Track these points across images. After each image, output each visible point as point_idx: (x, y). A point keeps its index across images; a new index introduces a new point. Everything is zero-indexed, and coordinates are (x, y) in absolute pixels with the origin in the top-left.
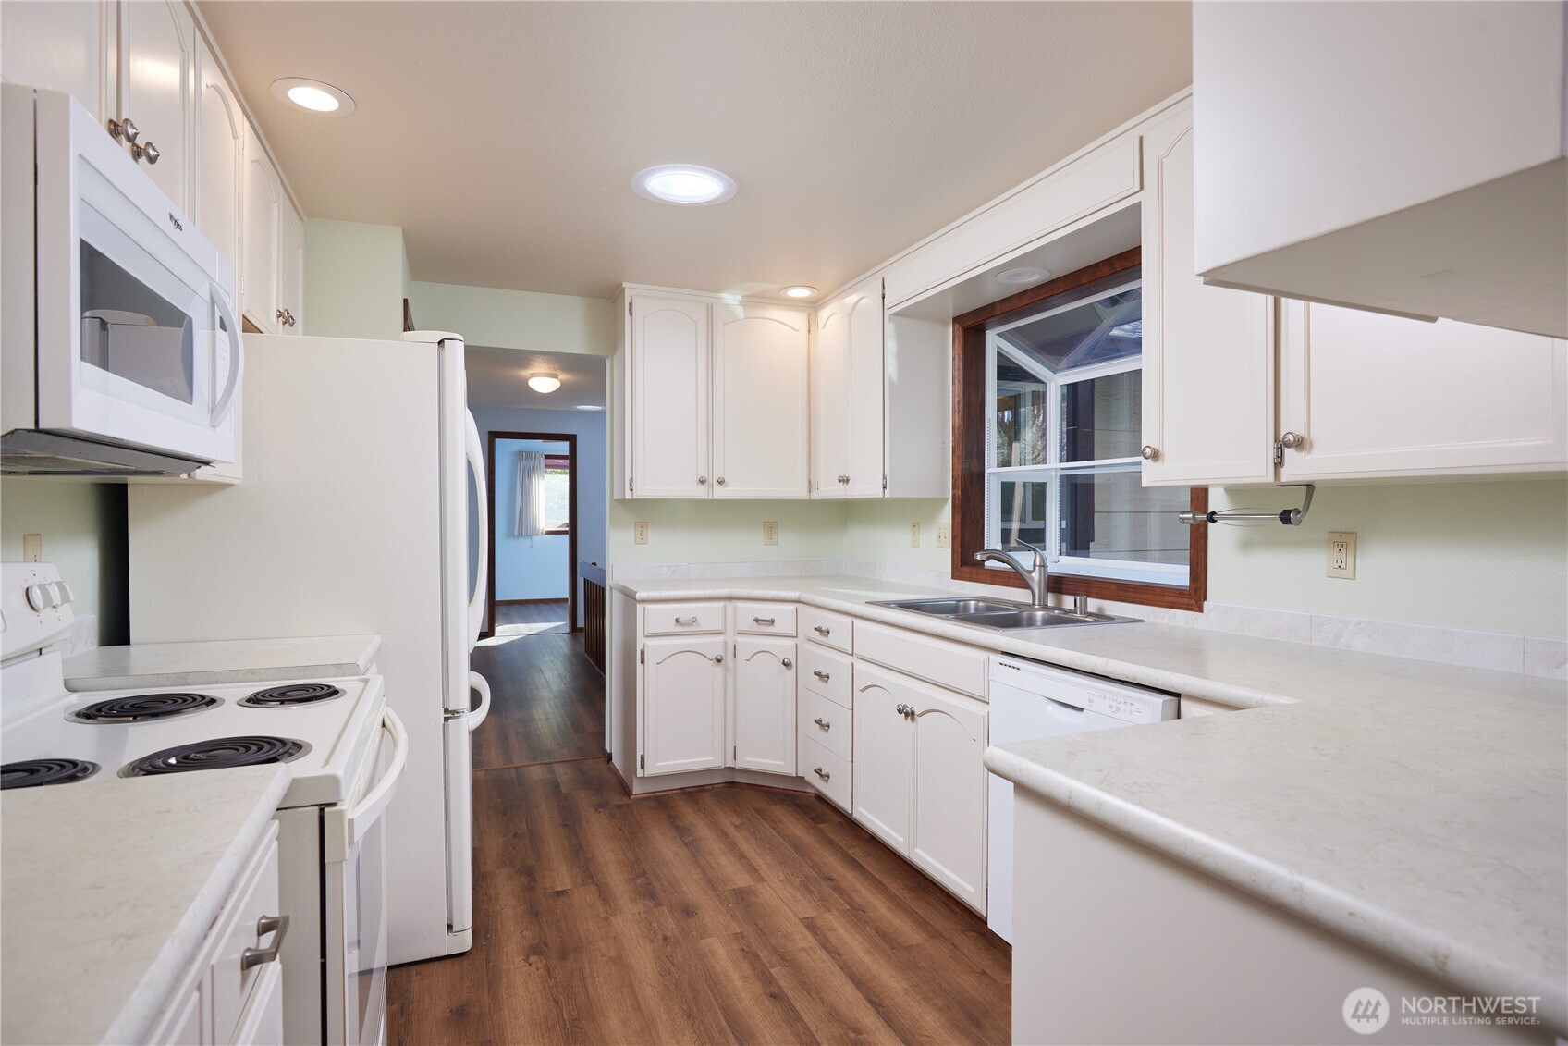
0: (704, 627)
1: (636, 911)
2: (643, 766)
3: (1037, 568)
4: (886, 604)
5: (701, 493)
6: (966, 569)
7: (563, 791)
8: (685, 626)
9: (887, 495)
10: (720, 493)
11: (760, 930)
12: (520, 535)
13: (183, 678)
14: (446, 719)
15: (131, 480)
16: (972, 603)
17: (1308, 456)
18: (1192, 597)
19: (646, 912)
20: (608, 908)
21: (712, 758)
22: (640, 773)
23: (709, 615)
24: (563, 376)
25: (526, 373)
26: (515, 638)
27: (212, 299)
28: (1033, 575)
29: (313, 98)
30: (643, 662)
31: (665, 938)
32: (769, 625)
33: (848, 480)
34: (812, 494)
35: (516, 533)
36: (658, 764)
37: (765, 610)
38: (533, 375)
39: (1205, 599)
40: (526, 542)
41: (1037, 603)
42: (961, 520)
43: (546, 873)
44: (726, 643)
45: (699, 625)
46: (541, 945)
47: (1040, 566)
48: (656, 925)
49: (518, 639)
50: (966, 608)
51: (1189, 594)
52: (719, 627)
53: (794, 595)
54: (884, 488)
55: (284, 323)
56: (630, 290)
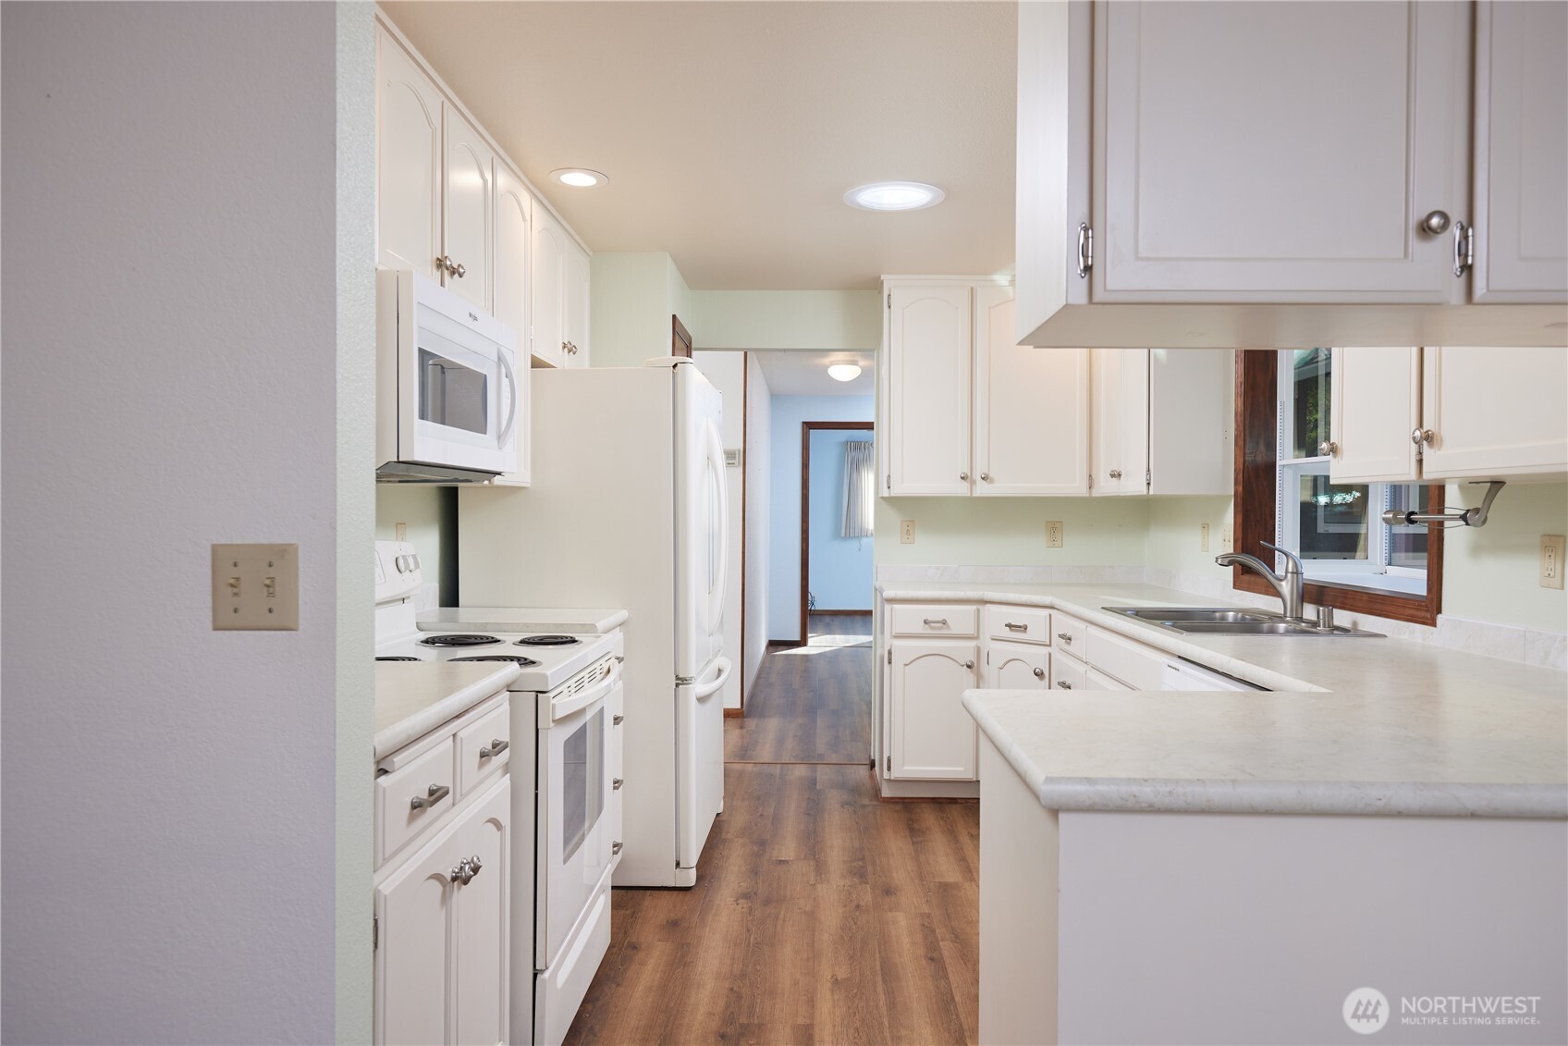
0: (955, 630)
1: (842, 884)
2: (889, 768)
3: (1289, 575)
4: (1122, 612)
5: (962, 489)
6: (1246, 577)
7: (818, 788)
8: (937, 629)
9: (1151, 493)
10: (982, 490)
11: (948, 915)
12: (848, 537)
13: (484, 626)
14: (677, 685)
15: (460, 485)
16: (1231, 614)
17: (1439, 453)
18: (1425, 609)
19: (850, 886)
20: (819, 878)
21: (961, 769)
22: (886, 775)
23: (960, 618)
24: (862, 363)
25: (826, 361)
26: (828, 649)
27: (499, 358)
28: (1284, 583)
29: (578, 180)
30: (890, 663)
31: (858, 906)
32: (1022, 631)
33: (1119, 475)
34: (1093, 490)
35: (843, 535)
36: (905, 768)
37: (1018, 615)
38: (832, 364)
39: (1439, 611)
40: (855, 544)
41: (1288, 614)
42: (1243, 520)
43: (776, 846)
44: (978, 649)
45: (949, 628)
46: (752, 893)
47: (1293, 573)
48: (854, 896)
49: (831, 651)
50: (1223, 618)
51: (1427, 606)
52: (971, 631)
53: (1047, 600)
54: (1149, 484)
55: (569, 352)
56: (889, 282)
